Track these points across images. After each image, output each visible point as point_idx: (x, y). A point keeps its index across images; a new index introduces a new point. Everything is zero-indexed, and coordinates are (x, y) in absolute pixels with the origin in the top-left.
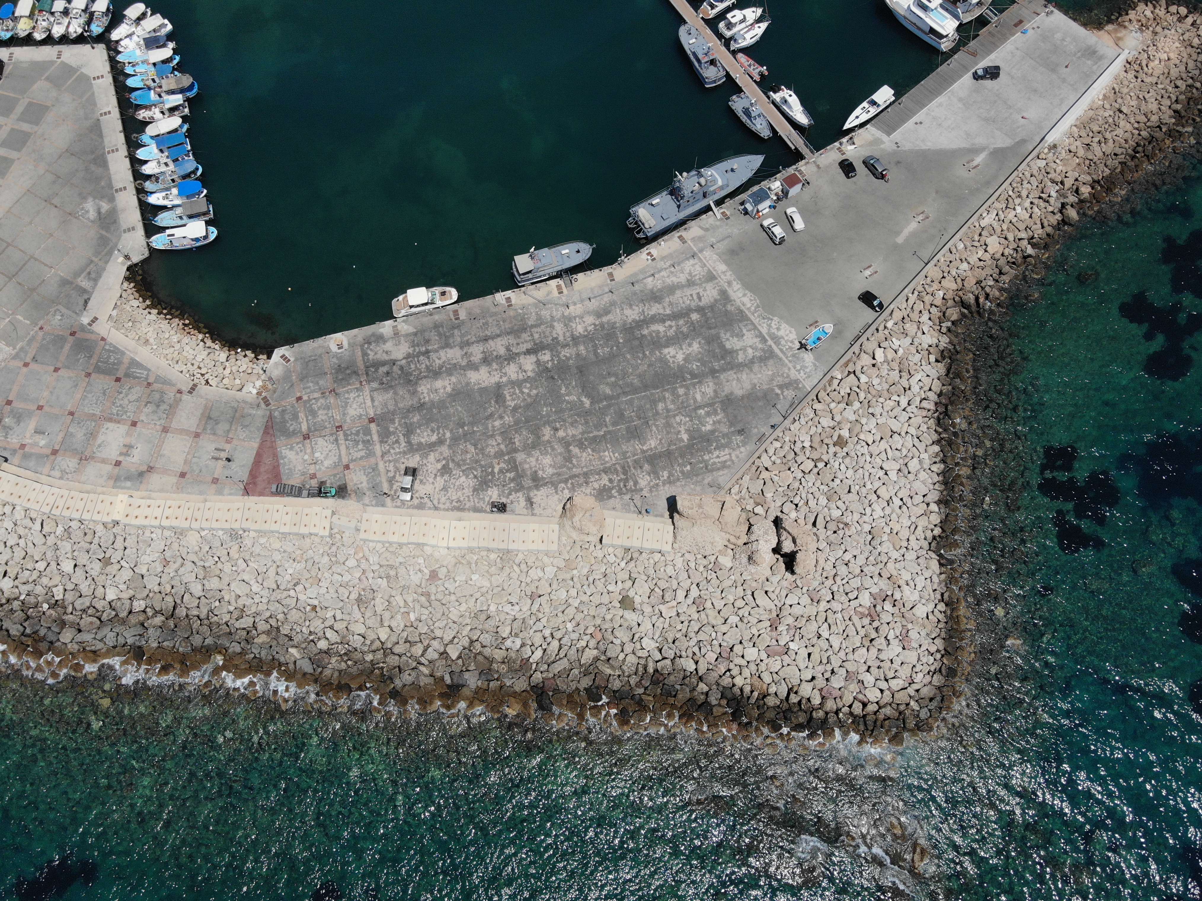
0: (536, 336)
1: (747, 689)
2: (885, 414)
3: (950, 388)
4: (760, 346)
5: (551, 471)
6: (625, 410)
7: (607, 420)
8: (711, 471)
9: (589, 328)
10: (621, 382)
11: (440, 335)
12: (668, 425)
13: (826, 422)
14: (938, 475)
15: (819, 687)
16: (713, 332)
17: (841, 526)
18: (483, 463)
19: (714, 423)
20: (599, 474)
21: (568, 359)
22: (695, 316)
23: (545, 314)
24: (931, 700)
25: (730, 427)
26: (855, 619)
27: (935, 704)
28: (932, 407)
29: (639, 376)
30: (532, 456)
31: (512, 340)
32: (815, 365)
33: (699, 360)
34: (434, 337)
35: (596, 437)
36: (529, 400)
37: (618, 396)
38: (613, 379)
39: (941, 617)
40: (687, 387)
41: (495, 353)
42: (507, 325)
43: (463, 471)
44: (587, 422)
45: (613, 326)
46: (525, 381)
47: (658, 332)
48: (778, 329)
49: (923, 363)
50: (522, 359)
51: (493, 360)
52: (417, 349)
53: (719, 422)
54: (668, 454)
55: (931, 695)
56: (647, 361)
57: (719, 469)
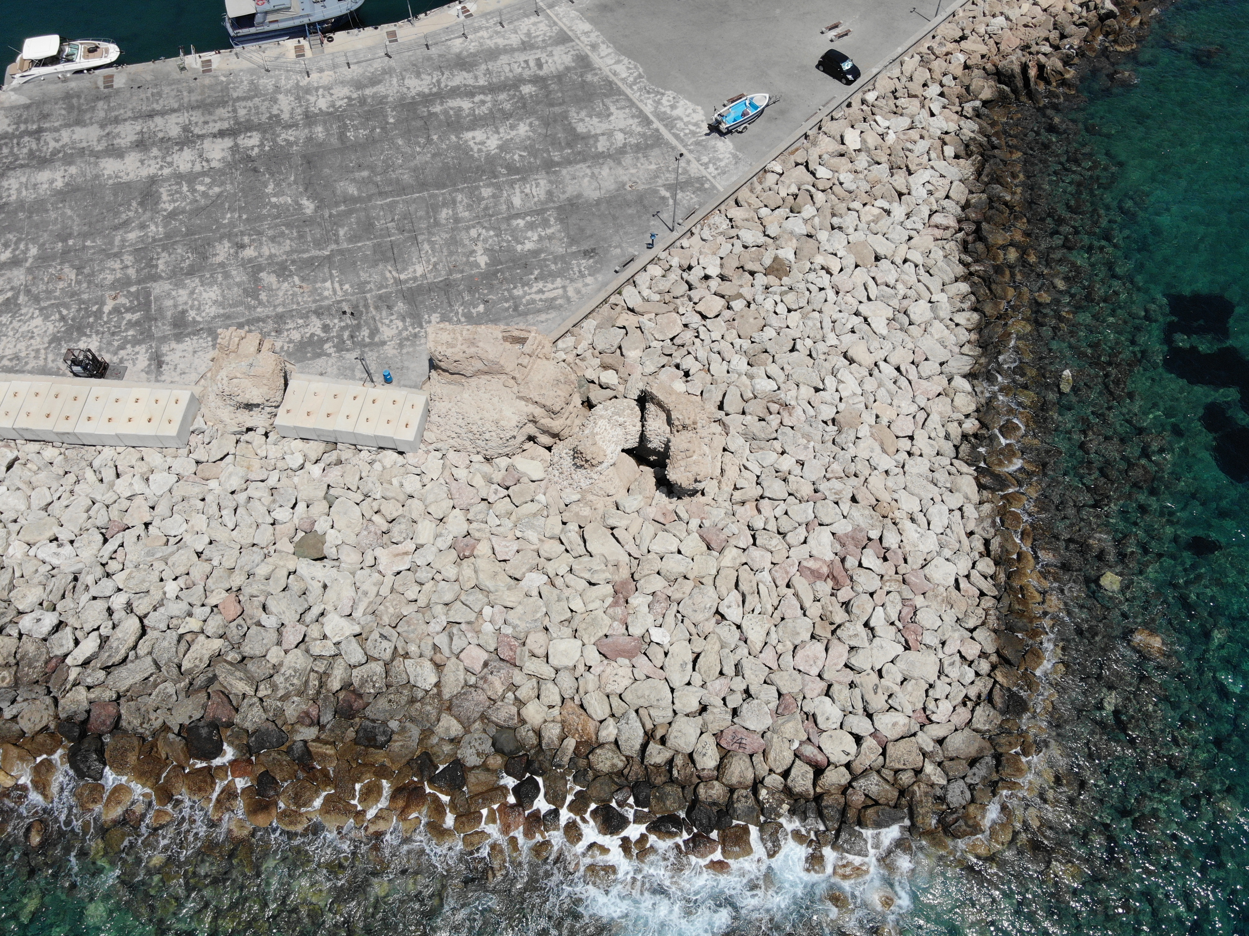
0: (242, 112)
1: (552, 732)
2: (863, 226)
3: (984, 196)
4: (639, 129)
5: (213, 311)
6: (378, 218)
7: (341, 232)
8: (525, 314)
9: (338, 103)
10: (379, 178)
11: (70, 108)
12: (453, 242)
13: (751, 236)
14: (969, 331)
15: (715, 728)
16: (557, 110)
17: (774, 407)
18: (85, 296)
19: (541, 238)
20: (305, 316)
21: (289, 144)
22: (527, 89)
23: (267, 83)
24: (973, 762)
25: (571, 244)
26: (801, 584)
27: (981, 770)
28: (952, 223)
29: (415, 170)
30: (184, 287)
31: (197, 116)
32: (735, 156)
33: (525, 148)
34: (60, 110)
35: (313, 258)
36: (203, 202)
37: (370, 198)
38: (365, 174)
39: (987, 586)
40: (499, 187)
41: (160, 135)
42: (195, 97)
43: (41, 309)
44: (301, 236)
45: (382, 100)
46: (203, 174)
47: (460, 109)
48: (673, 107)
49: (933, 155)
50: (207, 144)
51: (154, 144)
52: (23, 127)
53: (550, 238)
54: (447, 287)
55: (972, 751)
56: (432, 149)
57: (539, 311)
